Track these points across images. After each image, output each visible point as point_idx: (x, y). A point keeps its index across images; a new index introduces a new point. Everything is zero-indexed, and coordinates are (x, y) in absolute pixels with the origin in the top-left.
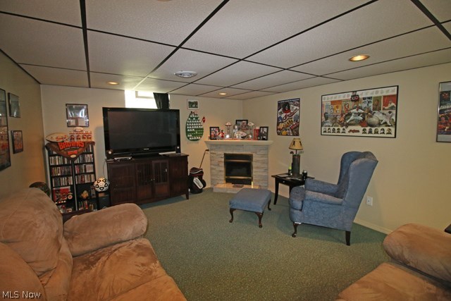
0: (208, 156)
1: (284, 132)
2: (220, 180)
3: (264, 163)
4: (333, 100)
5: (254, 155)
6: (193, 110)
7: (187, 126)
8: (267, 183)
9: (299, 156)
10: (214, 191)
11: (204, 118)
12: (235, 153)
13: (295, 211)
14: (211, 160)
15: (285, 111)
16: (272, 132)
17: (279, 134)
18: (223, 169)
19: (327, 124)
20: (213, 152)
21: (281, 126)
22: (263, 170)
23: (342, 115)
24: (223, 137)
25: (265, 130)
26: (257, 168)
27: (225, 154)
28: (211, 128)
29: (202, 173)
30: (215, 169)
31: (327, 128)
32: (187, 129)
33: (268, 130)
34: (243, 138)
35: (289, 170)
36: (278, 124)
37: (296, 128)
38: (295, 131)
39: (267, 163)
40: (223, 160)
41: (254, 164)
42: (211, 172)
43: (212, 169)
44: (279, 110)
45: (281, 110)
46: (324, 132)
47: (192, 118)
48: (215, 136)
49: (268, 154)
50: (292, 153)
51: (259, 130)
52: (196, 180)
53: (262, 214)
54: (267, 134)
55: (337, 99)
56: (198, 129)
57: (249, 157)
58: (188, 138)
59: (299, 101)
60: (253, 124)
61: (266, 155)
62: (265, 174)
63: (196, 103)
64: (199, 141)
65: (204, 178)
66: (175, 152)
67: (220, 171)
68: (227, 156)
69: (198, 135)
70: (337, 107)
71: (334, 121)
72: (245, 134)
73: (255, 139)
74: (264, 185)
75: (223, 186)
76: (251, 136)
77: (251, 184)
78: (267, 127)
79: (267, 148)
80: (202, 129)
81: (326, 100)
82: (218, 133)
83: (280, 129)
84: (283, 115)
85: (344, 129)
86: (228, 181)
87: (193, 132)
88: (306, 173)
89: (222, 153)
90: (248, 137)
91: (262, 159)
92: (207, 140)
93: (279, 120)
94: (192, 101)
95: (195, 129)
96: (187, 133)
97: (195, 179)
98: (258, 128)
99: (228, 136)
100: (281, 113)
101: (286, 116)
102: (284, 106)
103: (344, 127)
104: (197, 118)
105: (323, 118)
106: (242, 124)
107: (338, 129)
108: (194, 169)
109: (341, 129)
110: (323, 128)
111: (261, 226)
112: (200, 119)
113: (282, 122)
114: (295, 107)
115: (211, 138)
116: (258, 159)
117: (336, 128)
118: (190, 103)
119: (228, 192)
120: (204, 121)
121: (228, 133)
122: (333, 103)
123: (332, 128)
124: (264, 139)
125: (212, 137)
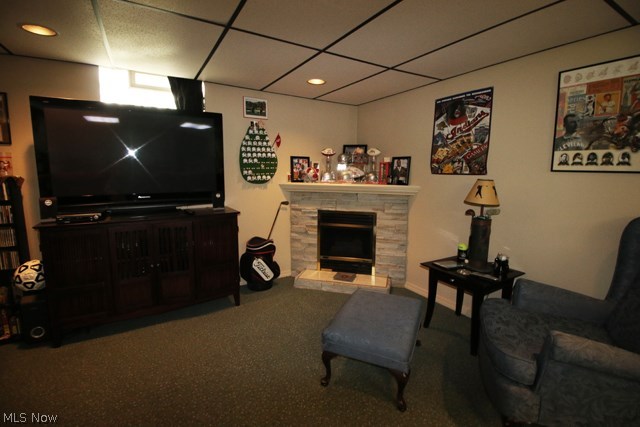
0: (285, 214)
1: (448, 167)
2: (310, 263)
3: (398, 231)
4: (596, 79)
5: (379, 214)
6: (255, 119)
7: (241, 152)
8: (405, 273)
9: (488, 221)
10: (297, 285)
11: (278, 137)
12: (340, 209)
13: (513, 388)
14: (292, 223)
15: (452, 120)
16: (421, 167)
17: (434, 171)
18: (314, 240)
19: (570, 144)
20: (297, 206)
21: (442, 153)
22: (396, 246)
23: (621, 118)
24: (315, 176)
25: (404, 163)
26: (386, 241)
27: (320, 212)
28: (292, 158)
29: (272, 248)
30: (299, 240)
31: (571, 154)
32: (241, 159)
33: (409, 164)
34: (357, 179)
35: (460, 252)
36: (434, 150)
37: (479, 155)
38: (477, 164)
39: (406, 233)
40: (315, 223)
41: (379, 233)
42: (292, 247)
43: (293, 240)
44: (436, 119)
45: (442, 119)
46: (561, 163)
47: (253, 136)
48: (301, 175)
49: (407, 214)
50: (469, 212)
51: (391, 164)
52: (259, 265)
53: (408, 376)
54: (406, 172)
55: (610, 76)
56: (266, 159)
57: (370, 219)
58: (245, 177)
59: (491, 94)
60: (377, 152)
61: (405, 216)
62: (400, 254)
63: (262, 106)
64: (269, 185)
65: (275, 258)
66: (211, 206)
67: (310, 245)
68: (324, 217)
69: (265, 172)
70: (608, 98)
71: (594, 135)
72: (360, 173)
73: (381, 182)
74: (397, 275)
75: (315, 276)
76: (372, 177)
77: (370, 273)
78: (409, 158)
79: (406, 201)
80: (275, 160)
81: (572, 82)
82: (305, 170)
83: (438, 162)
84: (447, 131)
85: (625, 155)
86: (325, 264)
87: (255, 165)
88: (507, 261)
89: (312, 209)
90: (368, 178)
91: (396, 222)
92: (286, 182)
93: (437, 141)
94: (254, 100)
95: (260, 159)
96: (243, 166)
97: (255, 262)
98: (387, 160)
99: (327, 177)
100: (443, 125)
101: (453, 132)
102: (451, 109)
103: (627, 150)
104: (263, 137)
105: (561, 127)
106: (355, 153)
107: (608, 156)
108: (256, 241)
109: (617, 155)
110: (558, 154)
111: (402, 408)
112: (271, 138)
113: (445, 145)
114: (479, 110)
115: (292, 178)
116: (387, 223)
117: (600, 153)
118: (249, 104)
119: (324, 289)
120: (278, 144)
121: (329, 170)
122: (593, 87)
123: (585, 154)
124: (400, 183)
125: (296, 176)
